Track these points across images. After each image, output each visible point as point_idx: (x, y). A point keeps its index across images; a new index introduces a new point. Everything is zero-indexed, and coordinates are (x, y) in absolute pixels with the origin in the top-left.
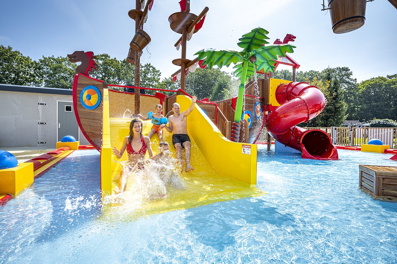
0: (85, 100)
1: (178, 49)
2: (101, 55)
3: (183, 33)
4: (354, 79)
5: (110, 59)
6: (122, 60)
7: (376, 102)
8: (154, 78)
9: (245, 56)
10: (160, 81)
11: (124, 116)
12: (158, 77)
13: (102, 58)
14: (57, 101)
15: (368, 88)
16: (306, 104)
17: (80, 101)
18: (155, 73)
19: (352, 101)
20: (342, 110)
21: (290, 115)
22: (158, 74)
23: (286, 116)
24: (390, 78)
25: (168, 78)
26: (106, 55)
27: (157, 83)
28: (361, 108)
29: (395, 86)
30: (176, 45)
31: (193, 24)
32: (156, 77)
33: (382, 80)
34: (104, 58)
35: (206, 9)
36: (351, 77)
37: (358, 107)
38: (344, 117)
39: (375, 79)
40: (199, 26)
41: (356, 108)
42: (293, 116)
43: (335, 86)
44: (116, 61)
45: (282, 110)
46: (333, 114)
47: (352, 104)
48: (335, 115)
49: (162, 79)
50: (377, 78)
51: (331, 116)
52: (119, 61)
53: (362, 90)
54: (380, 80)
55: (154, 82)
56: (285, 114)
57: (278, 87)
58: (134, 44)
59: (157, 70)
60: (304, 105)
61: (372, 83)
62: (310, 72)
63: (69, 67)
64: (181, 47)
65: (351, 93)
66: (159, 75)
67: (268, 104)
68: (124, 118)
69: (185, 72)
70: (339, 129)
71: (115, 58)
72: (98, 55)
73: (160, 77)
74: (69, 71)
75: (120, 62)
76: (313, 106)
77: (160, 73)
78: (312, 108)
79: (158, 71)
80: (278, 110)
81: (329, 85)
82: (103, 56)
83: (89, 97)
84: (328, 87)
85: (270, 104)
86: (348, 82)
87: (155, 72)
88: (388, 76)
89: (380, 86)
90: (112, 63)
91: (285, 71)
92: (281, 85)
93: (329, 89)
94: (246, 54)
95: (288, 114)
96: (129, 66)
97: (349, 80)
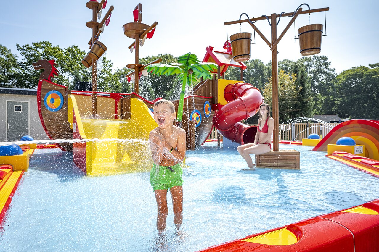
0: (49, 104)
1: (132, 52)
2: (40, 42)
3: (136, 38)
4: (332, 68)
5: (52, 47)
6: (66, 48)
7: (358, 94)
8: (104, 69)
9: (184, 69)
10: (112, 73)
11: (85, 116)
12: (109, 68)
13: (43, 47)
14: (6, 101)
15: (348, 79)
16: (244, 104)
17: (44, 104)
18: (106, 64)
19: (330, 94)
20: (309, 105)
21: (233, 113)
22: (109, 64)
23: (229, 114)
24: (372, 67)
25: (120, 68)
26: (47, 43)
27: (108, 75)
28: (342, 101)
29: (377, 77)
30: (130, 48)
31: (145, 32)
32: (107, 68)
33: (364, 69)
34: (44, 45)
35: (156, 23)
36: (330, 67)
37: (338, 100)
38: (312, 112)
39: (356, 68)
40: (150, 36)
41: (336, 101)
42: (235, 114)
43: (301, 79)
44: (59, 49)
45: (226, 109)
46: (300, 109)
47: (331, 97)
48: (302, 111)
49: (114, 70)
50: (358, 68)
51: (298, 111)
52: (62, 50)
53: (342, 81)
54: (362, 69)
55: (105, 73)
56: (229, 113)
57: (227, 87)
58: (93, 54)
59: (108, 59)
60: (242, 105)
61: (352, 73)
62: (284, 60)
63: (2, 57)
64: (134, 50)
65: (329, 85)
66: (111, 66)
67: (217, 103)
68: (86, 119)
69: (139, 75)
70: (299, 125)
71: (58, 46)
72: (38, 43)
73: (111, 68)
74: (3, 62)
75: (64, 50)
76: (252, 105)
77: (112, 64)
78: (252, 107)
79: (109, 62)
80: (223, 109)
81: (296, 78)
82: (44, 43)
83: (53, 101)
84: (294, 80)
85: (219, 103)
86: (326, 72)
87: (106, 62)
88: (370, 65)
89: (361, 76)
90: (55, 52)
91: (256, 60)
92: (229, 85)
93: (296, 83)
94: (186, 67)
95: (231, 113)
96: (75, 55)
97: (327, 70)
